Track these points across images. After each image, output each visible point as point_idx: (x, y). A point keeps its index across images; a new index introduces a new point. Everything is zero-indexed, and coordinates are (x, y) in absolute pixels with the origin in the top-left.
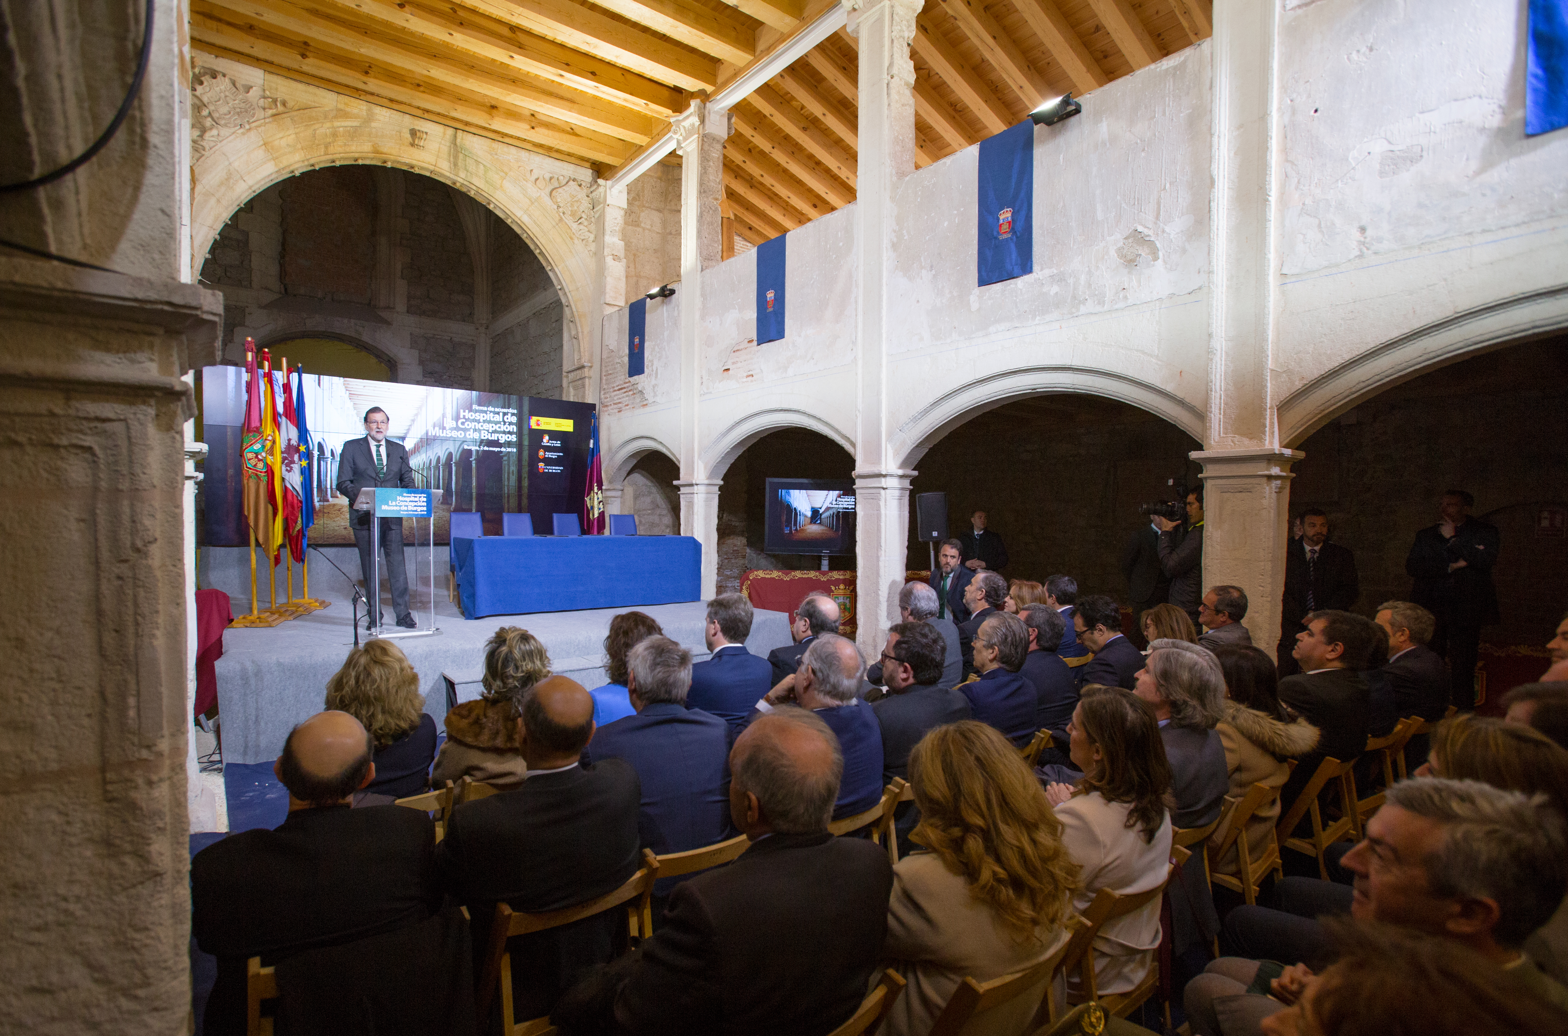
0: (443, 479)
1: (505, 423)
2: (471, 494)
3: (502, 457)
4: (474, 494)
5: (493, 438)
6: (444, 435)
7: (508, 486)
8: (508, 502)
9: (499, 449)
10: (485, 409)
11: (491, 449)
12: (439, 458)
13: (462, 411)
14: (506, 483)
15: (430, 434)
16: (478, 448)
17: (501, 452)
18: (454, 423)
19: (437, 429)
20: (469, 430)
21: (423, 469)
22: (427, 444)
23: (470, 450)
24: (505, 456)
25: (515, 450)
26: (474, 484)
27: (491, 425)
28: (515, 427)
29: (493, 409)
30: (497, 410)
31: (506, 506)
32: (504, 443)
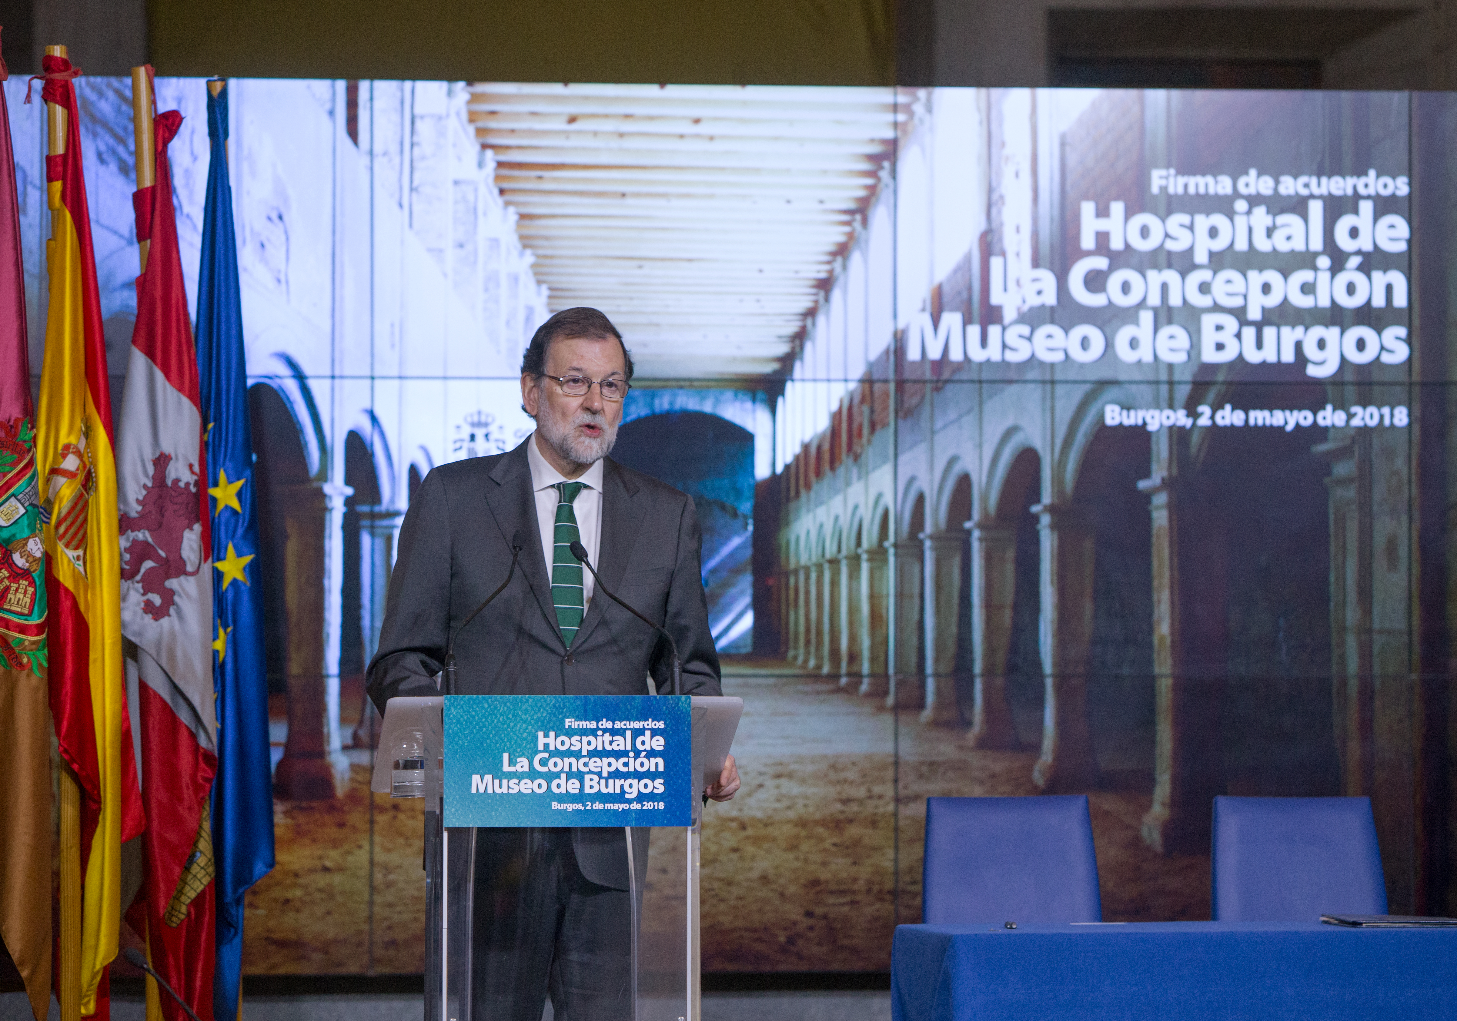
0: (989, 606)
1: (1338, 263)
2: (1149, 683)
3: (1324, 465)
4: (1164, 687)
5: (1269, 354)
6: (994, 353)
7: (1366, 630)
8: (1366, 726)
9: (1304, 418)
10: (1223, 185)
11: (1259, 417)
12: (964, 482)
13: (1088, 208)
14: (1352, 615)
15: (913, 354)
16: (1181, 418)
17: (1318, 433)
18: (1048, 280)
19: (952, 320)
20: (1130, 315)
21: (878, 554)
22: (903, 412)
23: (1140, 432)
24: (1342, 453)
25: (1401, 417)
26: (1164, 628)
27: (1256, 278)
28: (1398, 280)
29: (1265, 185)
30: (1289, 186)
31: (1354, 750)
32: (1337, 381)
